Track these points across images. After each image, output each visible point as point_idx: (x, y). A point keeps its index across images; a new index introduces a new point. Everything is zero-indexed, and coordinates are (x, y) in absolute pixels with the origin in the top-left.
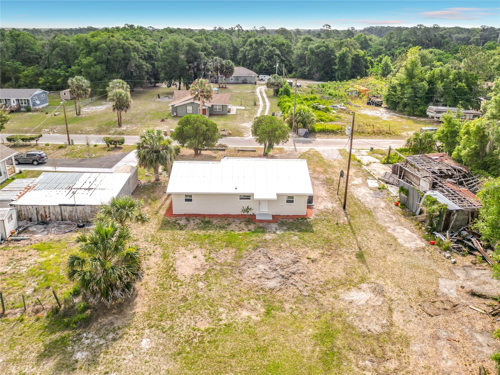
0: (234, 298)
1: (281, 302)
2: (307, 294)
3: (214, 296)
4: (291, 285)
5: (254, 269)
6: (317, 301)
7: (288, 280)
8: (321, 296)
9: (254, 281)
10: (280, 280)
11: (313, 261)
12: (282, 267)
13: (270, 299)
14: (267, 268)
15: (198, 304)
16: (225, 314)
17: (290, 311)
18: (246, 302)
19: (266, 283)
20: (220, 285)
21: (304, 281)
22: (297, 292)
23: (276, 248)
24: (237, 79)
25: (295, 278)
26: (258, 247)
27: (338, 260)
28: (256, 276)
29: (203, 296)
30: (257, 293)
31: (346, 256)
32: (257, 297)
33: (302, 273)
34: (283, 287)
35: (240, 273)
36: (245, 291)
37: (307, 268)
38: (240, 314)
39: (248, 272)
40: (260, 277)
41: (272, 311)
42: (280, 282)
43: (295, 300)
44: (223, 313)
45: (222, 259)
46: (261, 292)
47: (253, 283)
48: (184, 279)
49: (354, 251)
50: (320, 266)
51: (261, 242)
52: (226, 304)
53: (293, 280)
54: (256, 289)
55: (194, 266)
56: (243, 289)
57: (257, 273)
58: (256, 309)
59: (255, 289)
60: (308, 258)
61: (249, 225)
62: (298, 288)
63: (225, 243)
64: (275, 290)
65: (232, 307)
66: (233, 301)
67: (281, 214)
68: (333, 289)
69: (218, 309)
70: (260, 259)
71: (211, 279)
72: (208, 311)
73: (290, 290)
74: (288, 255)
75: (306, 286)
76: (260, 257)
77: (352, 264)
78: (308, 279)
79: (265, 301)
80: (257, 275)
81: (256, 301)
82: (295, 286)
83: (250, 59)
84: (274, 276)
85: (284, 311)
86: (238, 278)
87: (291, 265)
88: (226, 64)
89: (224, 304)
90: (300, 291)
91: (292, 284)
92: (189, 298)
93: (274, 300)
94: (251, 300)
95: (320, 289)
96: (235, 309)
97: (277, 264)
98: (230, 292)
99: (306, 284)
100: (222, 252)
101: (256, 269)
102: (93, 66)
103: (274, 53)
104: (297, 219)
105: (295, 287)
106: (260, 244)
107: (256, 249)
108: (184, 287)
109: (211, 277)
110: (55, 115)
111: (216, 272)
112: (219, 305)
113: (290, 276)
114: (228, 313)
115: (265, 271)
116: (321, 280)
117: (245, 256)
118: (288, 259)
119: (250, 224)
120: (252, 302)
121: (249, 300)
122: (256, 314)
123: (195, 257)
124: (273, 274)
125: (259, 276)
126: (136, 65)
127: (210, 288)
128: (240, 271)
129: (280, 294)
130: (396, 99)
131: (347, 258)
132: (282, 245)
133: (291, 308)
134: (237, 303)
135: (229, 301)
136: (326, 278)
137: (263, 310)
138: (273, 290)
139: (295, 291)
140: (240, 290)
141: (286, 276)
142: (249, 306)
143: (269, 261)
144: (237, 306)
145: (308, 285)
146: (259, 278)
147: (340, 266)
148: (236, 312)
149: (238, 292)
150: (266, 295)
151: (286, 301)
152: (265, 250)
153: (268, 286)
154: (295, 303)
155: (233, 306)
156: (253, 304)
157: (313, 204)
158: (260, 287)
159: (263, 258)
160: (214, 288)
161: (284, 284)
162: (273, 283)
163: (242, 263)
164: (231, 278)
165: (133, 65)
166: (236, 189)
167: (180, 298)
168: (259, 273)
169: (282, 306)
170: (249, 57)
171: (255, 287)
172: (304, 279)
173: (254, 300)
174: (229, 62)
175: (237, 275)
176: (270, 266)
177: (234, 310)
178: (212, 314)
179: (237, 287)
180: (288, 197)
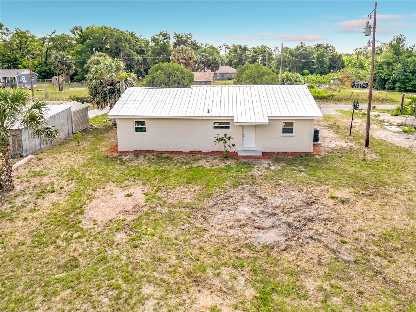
0: (185, 263)
1: (295, 275)
2: (352, 258)
3: (140, 258)
4: (309, 240)
5: (232, 212)
6: (380, 273)
7: (302, 230)
8: (385, 262)
9: (232, 232)
10: (284, 231)
11: (343, 202)
12: (285, 211)
13: (266, 266)
14: (256, 211)
15: (97, 276)
16: (155, 302)
17: (320, 296)
18: (210, 272)
19: (256, 235)
20: (161, 237)
21: (337, 233)
22: (327, 255)
23: (271, 186)
24: (223, 76)
25: (315, 228)
26: (239, 184)
28: (236, 224)
29: (117, 259)
30: (237, 254)
32: (238, 263)
33: (328, 219)
34: (292, 243)
35: (205, 218)
36: (212, 250)
37: (335, 211)
38: (193, 302)
39: (220, 217)
40: (244, 225)
41: (275, 296)
42: (285, 235)
43: (327, 270)
44: (150, 297)
45: (176, 198)
46: (247, 253)
47: (229, 235)
48: (91, 226)
50: (359, 210)
51: (245, 179)
52: (164, 276)
53: (312, 232)
54: (235, 245)
55: (121, 208)
56: (206, 246)
57: (237, 218)
58: (232, 290)
59: (233, 246)
60: (333, 198)
61: (227, 161)
62: (326, 246)
63: (186, 179)
64: (276, 249)
65: (176, 283)
66: (180, 269)
67: (275, 151)
68: (405, 249)
69: (140, 288)
70: (244, 198)
71: (144, 227)
72: (114, 293)
73: (310, 249)
74: (293, 194)
75: (344, 242)
76: (243, 196)
78: (344, 229)
79: (254, 271)
80: (238, 221)
81: (234, 271)
82: (320, 241)
84: (271, 224)
85: (305, 297)
86: (199, 226)
87: (303, 208)
88: (212, 59)
89: (157, 276)
90: (334, 251)
91: (311, 238)
92: (82, 262)
93: (277, 269)
94: (223, 268)
95: (376, 249)
96: (183, 287)
97: (274, 205)
98: (176, 250)
99: (342, 239)
100: (178, 190)
101: (237, 212)
102: (84, 52)
103: (256, 58)
104: (300, 155)
105: (319, 244)
106: (243, 181)
107: (237, 186)
108: (84, 240)
109: (147, 224)
110: (37, 91)
111: (157, 216)
112: (145, 279)
113: (305, 225)
114: (162, 298)
115: (253, 217)
116: (372, 232)
117: (216, 194)
118: (295, 199)
119: (229, 160)
120: (225, 273)
121: (218, 268)
122: (234, 302)
123: (129, 196)
124: (269, 222)
125: (241, 223)
127: (136, 243)
128: (204, 215)
129: (288, 256)
130: (384, 75)
132: (281, 181)
133: (321, 289)
134: (189, 274)
135: (171, 270)
136: (380, 230)
137: (250, 293)
138: (272, 248)
139: (320, 250)
140: (201, 248)
141: (297, 224)
142: (217, 281)
143: (261, 201)
144: (188, 280)
145: (346, 240)
146: (241, 226)
148: (184, 297)
149: (196, 252)
150: (256, 259)
151: (304, 271)
152: (253, 188)
153: (260, 240)
154: (328, 277)
155: (179, 280)
156: (227, 277)
157: (319, 142)
158: (242, 243)
159: (248, 198)
160: (146, 242)
161: (294, 237)
162: (272, 235)
163: (210, 203)
164: (186, 225)
166: (209, 112)
167: (62, 262)
168: (242, 218)
169: (298, 284)
171: (232, 242)
172: (335, 229)
173: (230, 269)
175: (198, 223)
176: (261, 209)
177: (179, 291)
178: (122, 301)
179: (194, 242)
180: (284, 124)
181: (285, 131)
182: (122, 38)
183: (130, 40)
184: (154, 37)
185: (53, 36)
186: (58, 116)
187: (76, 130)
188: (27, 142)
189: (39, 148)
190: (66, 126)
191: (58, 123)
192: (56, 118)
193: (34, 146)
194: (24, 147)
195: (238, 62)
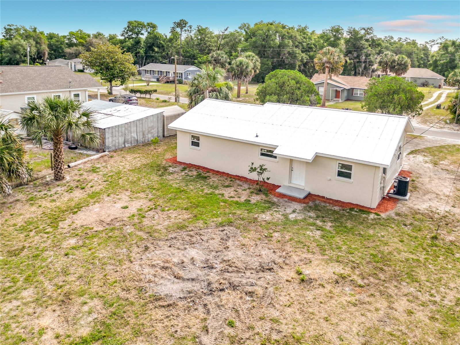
0: (77, 283)
5: (175, 251)
9: (147, 270)
10: (196, 288)
11: (303, 281)
12: (227, 268)
13: (128, 314)
14: (200, 258)
21: (238, 312)
22: (195, 329)
23: (257, 236)
24: (416, 81)
25: (224, 297)
27: (370, 303)
30: (123, 293)
31: (402, 304)
32: (112, 300)
34: (181, 303)
35: (146, 249)
36: (111, 280)
39: (158, 252)
40: (165, 268)
45: (155, 222)
46: (132, 295)
47: (141, 273)
49: (435, 303)
50: (310, 297)
51: (243, 220)
53: (216, 300)
54: (132, 284)
57: (171, 259)
58: (74, 322)
60: (297, 272)
61: (254, 195)
62: (206, 321)
64: (160, 303)
67: (327, 196)
73: (187, 316)
74: (264, 252)
75: (230, 324)
76: (212, 239)
77: (403, 328)
79: (113, 314)
80: (168, 262)
81: (99, 307)
82: (208, 313)
83: (443, 65)
86: (133, 254)
87: (249, 271)
88: (399, 59)
89: (46, 285)
90: (204, 329)
91: (205, 305)
96: (49, 302)
100: (167, 214)
104: (350, 209)
105: (202, 315)
106: (238, 222)
107: (223, 226)
112: (37, 284)
116: (283, 327)
118: (256, 259)
119: (258, 194)
121: (92, 298)
125: (167, 265)
126: (289, 53)
128: (150, 246)
131: (401, 309)
132: (276, 234)
135: (61, 283)
136: (298, 329)
137: (84, 331)
138: (157, 300)
142: (75, 309)
143: (221, 249)
144: (60, 298)
146: (162, 268)
147: (363, 319)
148: (40, 310)
150: (130, 304)
152: (233, 233)
155: (54, 295)
156: (86, 309)
157: (406, 198)
158: (141, 285)
160: (78, 253)
162: (175, 288)
165: (286, 52)
166: (257, 136)
168: (175, 260)
170: (442, 62)
171: (134, 281)
173: (99, 303)
174: (402, 57)
180: (341, 165)
181: (340, 174)
182: (287, 34)
183: (295, 36)
184: (323, 33)
185: (226, 33)
186: (147, 120)
187: (169, 134)
188: (110, 140)
189: (123, 146)
190: (156, 130)
191: (146, 126)
192: (144, 121)
193: (117, 144)
194: (107, 144)
195: (447, 62)
